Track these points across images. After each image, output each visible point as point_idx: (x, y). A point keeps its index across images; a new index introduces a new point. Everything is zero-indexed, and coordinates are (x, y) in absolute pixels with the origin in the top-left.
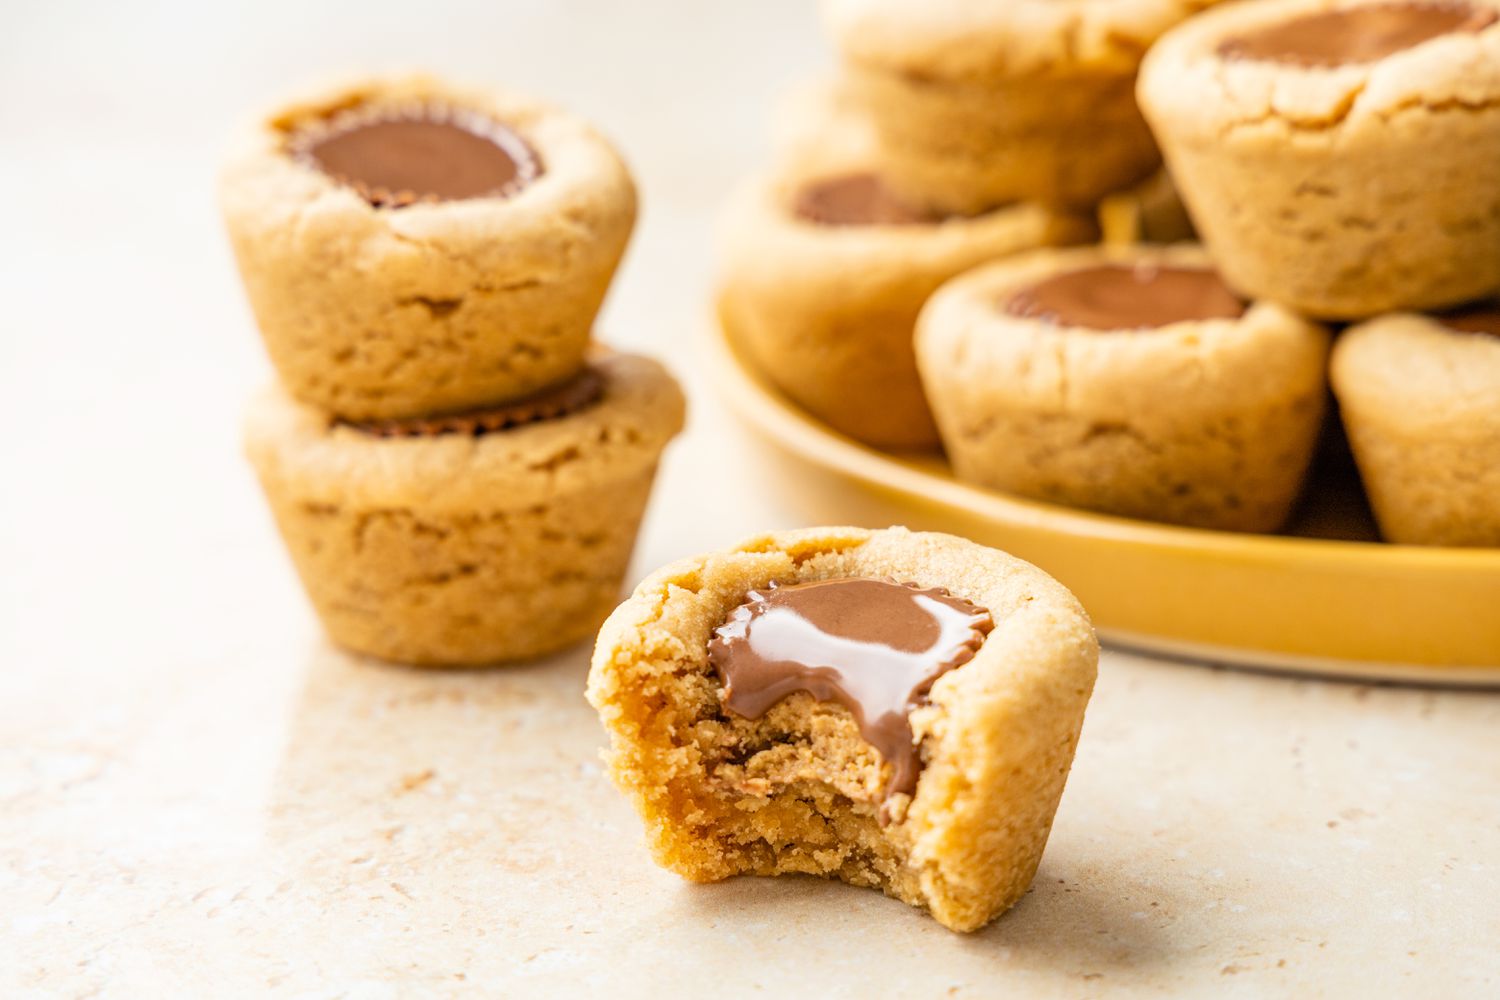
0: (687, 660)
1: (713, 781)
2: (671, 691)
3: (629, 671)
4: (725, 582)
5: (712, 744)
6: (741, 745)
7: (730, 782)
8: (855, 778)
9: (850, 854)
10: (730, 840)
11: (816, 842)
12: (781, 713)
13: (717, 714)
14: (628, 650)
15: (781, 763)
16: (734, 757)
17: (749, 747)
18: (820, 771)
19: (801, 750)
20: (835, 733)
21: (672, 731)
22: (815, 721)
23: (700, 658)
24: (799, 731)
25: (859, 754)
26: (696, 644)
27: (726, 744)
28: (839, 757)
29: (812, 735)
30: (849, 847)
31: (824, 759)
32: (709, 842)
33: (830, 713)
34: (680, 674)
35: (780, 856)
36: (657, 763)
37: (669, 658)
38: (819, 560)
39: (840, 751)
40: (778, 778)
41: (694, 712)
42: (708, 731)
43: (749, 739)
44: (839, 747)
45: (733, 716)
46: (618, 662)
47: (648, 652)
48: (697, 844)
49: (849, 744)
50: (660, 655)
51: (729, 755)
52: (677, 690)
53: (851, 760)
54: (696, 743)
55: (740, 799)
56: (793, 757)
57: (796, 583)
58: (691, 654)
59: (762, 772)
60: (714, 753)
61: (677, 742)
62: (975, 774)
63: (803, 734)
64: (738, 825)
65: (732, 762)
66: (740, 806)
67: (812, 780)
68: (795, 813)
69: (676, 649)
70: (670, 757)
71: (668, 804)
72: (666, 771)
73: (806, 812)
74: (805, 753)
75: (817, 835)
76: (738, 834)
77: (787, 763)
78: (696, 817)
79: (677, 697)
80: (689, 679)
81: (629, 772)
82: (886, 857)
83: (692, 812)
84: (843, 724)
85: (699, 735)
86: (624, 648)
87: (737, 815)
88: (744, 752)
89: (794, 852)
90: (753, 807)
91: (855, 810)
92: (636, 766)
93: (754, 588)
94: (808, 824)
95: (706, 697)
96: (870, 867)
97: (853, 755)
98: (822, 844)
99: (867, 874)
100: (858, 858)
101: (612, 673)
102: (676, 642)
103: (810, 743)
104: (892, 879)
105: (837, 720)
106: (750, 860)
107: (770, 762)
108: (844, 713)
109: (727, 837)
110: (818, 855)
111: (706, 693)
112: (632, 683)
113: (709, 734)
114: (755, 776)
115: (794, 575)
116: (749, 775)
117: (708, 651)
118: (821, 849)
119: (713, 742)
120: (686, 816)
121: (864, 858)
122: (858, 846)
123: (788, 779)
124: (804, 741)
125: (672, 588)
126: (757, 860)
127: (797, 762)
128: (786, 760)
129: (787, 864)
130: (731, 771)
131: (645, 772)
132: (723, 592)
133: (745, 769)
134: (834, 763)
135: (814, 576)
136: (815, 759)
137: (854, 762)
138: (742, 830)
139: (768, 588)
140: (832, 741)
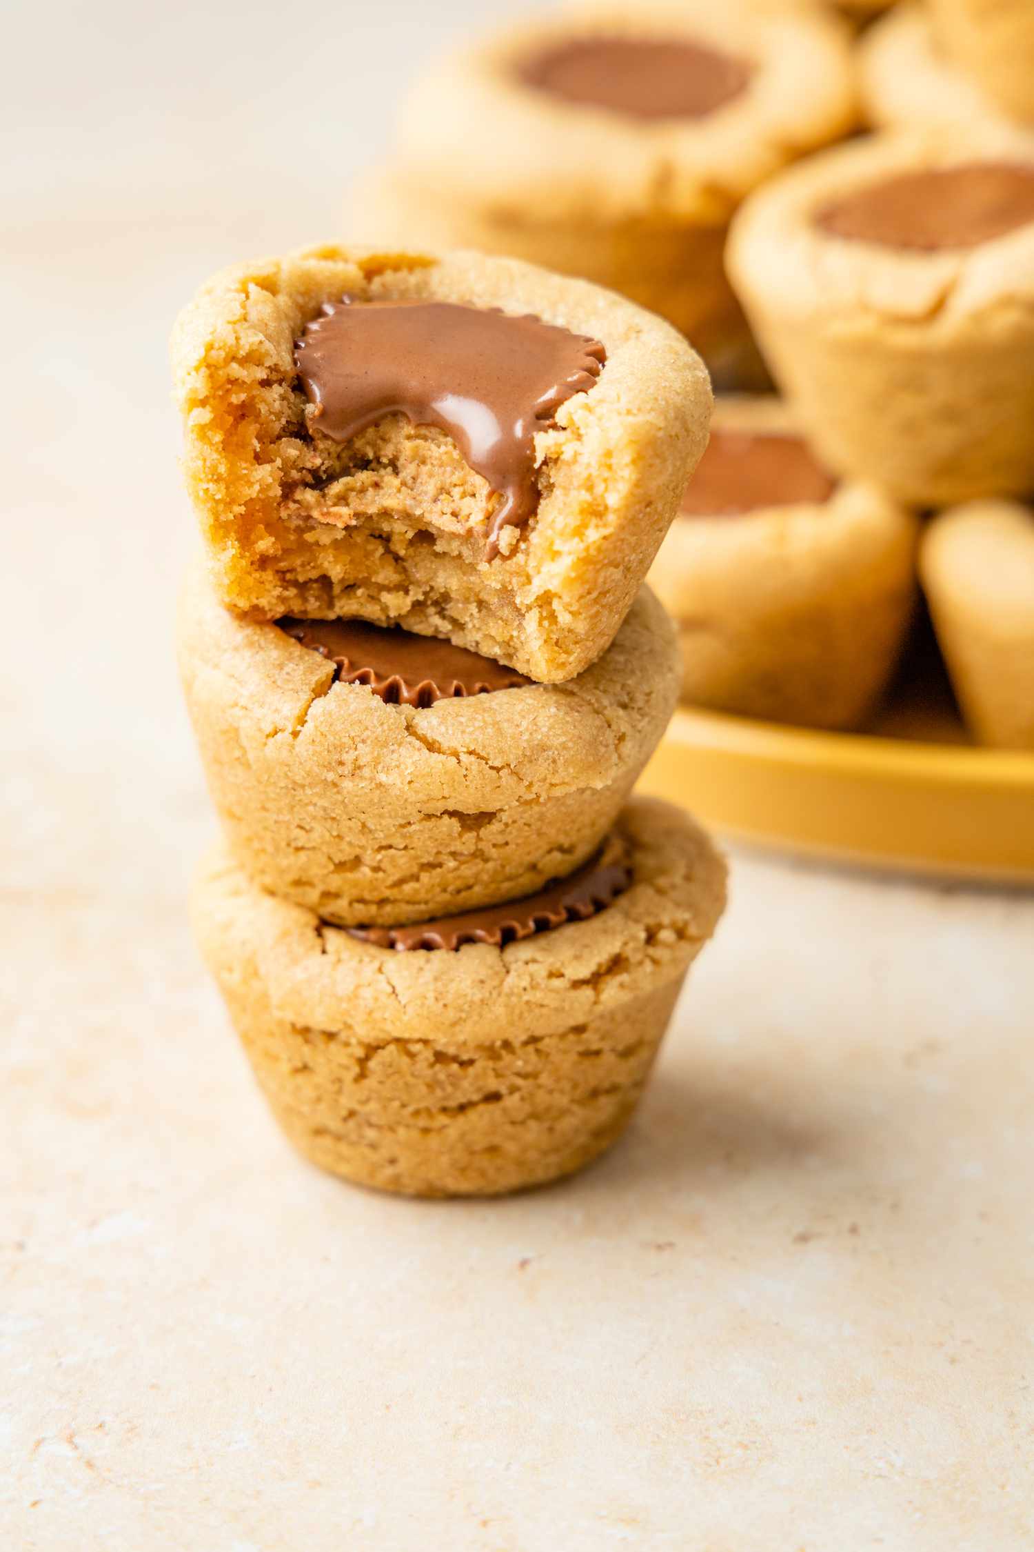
0: (274, 369)
1: (292, 506)
2: (257, 400)
3: (221, 372)
4: (302, 289)
5: (294, 465)
6: (323, 468)
7: (308, 508)
8: (448, 510)
9: (421, 598)
10: (288, 576)
11: (386, 582)
12: (367, 435)
13: (299, 431)
14: (220, 348)
15: (363, 491)
16: (313, 482)
17: (329, 472)
18: (409, 502)
19: (387, 479)
20: (428, 461)
21: (257, 445)
22: (407, 447)
23: (288, 368)
24: (386, 456)
25: (455, 485)
26: (285, 352)
27: (309, 465)
28: (430, 488)
29: (399, 464)
30: (421, 590)
31: (412, 490)
32: (269, 576)
33: (425, 438)
34: (266, 383)
35: (339, 597)
36: (240, 478)
37: (259, 364)
38: (389, 277)
39: (432, 481)
40: (361, 509)
41: (277, 427)
42: (291, 449)
43: (331, 462)
44: (431, 476)
45: (317, 436)
46: (210, 361)
47: (242, 353)
48: (257, 575)
49: (443, 474)
50: (252, 359)
51: (309, 479)
52: (264, 401)
53: (444, 490)
54: (279, 462)
55: (313, 528)
56: (376, 485)
57: (369, 299)
58: (280, 363)
59: (342, 499)
60: (295, 475)
61: (259, 459)
62: (614, 499)
63: (390, 460)
64: (302, 559)
65: (313, 487)
66: (309, 537)
67: (398, 512)
68: (365, 550)
69: (267, 354)
70: (254, 473)
71: (236, 527)
72: (249, 488)
73: (377, 549)
74: (390, 480)
75: (387, 575)
76: (299, 569)
77: (371, 491)
78: (265, 544)
79: (263, 409)
80: (277, 390)
81: (211, 486)
82: (467, 601)
83: (262, 538)
84: (440, 450)
85: (282, 451)
86: (216, 346)
87: (304, 547)
88: (324, 477)
89: (360, 592)
90: (325, 539)
91: (438, 548)
92: (218, 479)
93: (330, 301)
94: (377, 562)
95: (290, 412)
96: (442, 613)
97: (447, 486)
98: (392, 585)
99: (436, 620)
100: (429, 602)
101: (204, 372)
102: (268, 346)
103: (396, 472)
104: (470, 626)
105: (433, 447)
106: (305, 600)
107: (352, 490)
108: (442, 439)
109: (288, 571)
110: (386, 597)
111: (290, 408)
112: (220, 388)
113: (293, 452)
114: (335, 505)
115: (364, 291)
116: (330, 503)
117: (295, 362)
118: (389, 589)
119: (295, 462)
120: (255, 542)
121: (436, 603)
122: (432, 588)
123: (372, 510)
124: (390, 469)
125: (253, 288)
126: (312, 600)
127: (381, 492)
128: (370, 489)
129: (347, 607)
130: (312, 496)
131: (227, 488)
132: (300, 300)
133: (324, 496)
134: (426, 493)
135: (385, 295)
136: (403, 489)
137: (449, 493)
138: (303, 565)
139: (342, 302)
140: (425, 469)
